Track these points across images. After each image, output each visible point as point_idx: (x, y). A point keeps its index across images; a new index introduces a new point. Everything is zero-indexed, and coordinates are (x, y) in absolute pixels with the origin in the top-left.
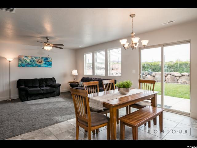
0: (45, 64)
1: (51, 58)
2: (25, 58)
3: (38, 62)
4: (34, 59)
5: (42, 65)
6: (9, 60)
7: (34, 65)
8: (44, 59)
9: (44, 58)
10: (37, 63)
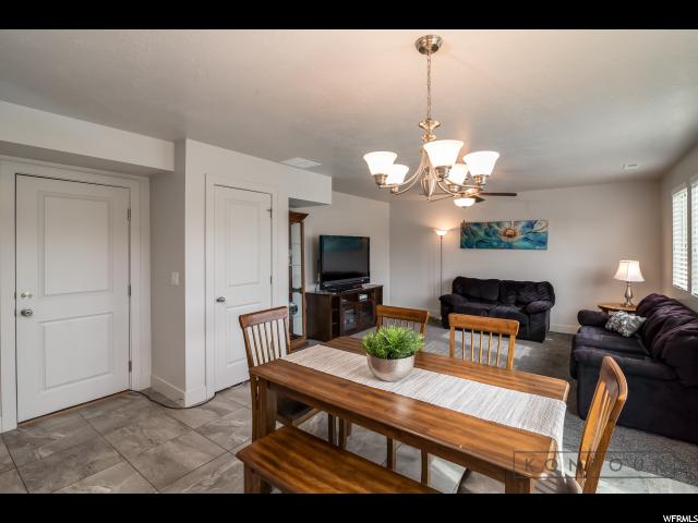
0: (526, 239)
1: (546, 221)
2: (475, 228)
3: (505, 235)
4: (496, 227)
5: (515, 244)
6: (439, 233)
7: (495, 244)
8: (523, 227)
9: (524, 224)
10: (503, 238)
